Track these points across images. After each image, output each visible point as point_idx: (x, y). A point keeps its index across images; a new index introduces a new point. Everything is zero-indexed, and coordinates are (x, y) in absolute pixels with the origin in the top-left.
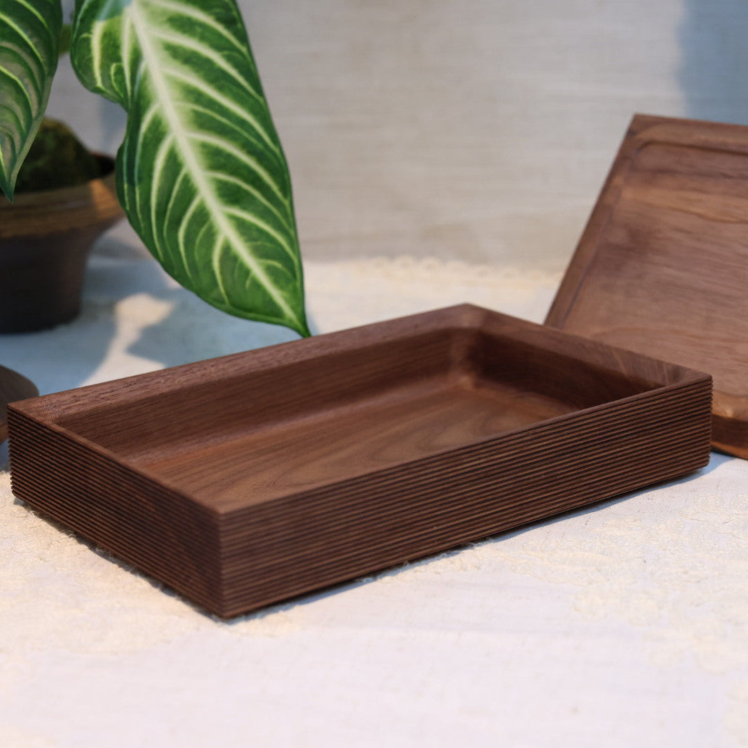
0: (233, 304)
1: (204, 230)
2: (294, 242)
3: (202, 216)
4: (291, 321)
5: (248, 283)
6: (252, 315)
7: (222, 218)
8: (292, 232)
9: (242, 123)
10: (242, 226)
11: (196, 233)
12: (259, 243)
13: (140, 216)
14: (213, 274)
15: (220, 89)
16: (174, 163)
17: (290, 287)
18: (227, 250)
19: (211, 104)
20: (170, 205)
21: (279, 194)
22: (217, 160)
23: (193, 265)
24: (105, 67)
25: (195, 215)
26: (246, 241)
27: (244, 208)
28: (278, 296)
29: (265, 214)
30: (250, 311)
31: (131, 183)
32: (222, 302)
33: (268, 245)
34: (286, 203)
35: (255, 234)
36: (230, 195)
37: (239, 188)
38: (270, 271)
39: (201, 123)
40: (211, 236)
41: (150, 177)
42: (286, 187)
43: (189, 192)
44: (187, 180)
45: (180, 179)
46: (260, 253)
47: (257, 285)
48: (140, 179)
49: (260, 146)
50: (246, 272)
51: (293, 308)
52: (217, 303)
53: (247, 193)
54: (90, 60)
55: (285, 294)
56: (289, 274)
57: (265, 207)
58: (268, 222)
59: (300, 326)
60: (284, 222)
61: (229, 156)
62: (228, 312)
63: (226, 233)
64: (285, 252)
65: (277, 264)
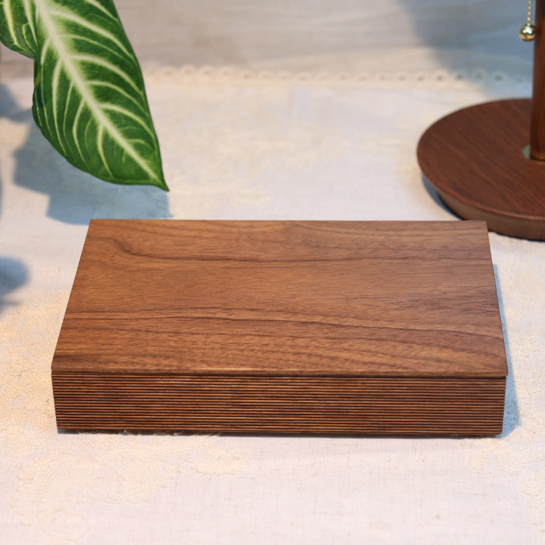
0: (115, 176)
1: (89, 124)
2: (149, 122)
3: (87, 114)
4: (154, 180)
5: (124, 159)
6: (129, 181)
7: (99, 111)
8: (147, 114)
9: (107, 42)
10: (115, 118)
11: (84, 128)
12: (127, 128)
13: (49, 128)
14: (99, 156)
15: (90, 19)
16: (65, 80)
17: (152, 156)
18: (109, 142)
19: (85, 32)
20: (66, 113)
21: (136, 88)
22: (92, 72)
23: (85, 153)
24: (17, 29)
25: (82, 115)
26: (119, 127)
27: (113, 103)
28: (143, 164)
29: (128, 105)
30: (128, 179)
31: (41, 106)
32: (108, 175)
33: (133, 128)
34: (141, 93)
35: (124, 121)
36: (103, 95)
37: (109, 89)
38: (137, 147)
39: (80, 47)
40: (94, 128)
41: (51, 96)
42: (140, 83)
43: (76, 99)
44: (74, 91)
45: (70, 91)
46: (128, 135)
47: (130, 159)
48: (45, 100)
49: (121, 57)
50: (121, 151)
51: (155, 171)
52: (104, 177)
53: (115, 91)
54: (6, 23)
55: (149, 162)
56: (150, 147)
57: (128, 99)
58: (130, 110)
59: (160, 182)
60: (141, 108)
61: (101, 68)
62: (113, 182)
63: (104, 124)
64: (145, 131)
65: (141, 141)
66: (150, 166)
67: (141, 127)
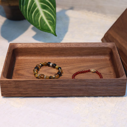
0: (41, 28)
1: (38, 14)
2: (55, 17)
3: (38, 11)
4: (52, 32)
5: (45, 25)
6: (45, 31)
7: (41, 11)
8: (55, 15)
10: (45, 13)
11: (36, 14)
12: (48, 17)
13: (24, 11)
14: (38, 22)
16: (33, 1)
17: (53, 26)
18: (42, 18)
20: (31, 9)
21: (53, 7)
23: (34, 21)
25: (36, 11)
26: (46, 16)
27: (46, 10)
28: (50, 27)
29: (50, 11)
31: (23, 5)
32: (39, 28)
33: (50, 17)
34: (55, 9)
35: (47, 15)
36: (44, 7)
37: (45, 6)
38: (50, 23)
41: (27, 4)
42: (55, 6)
43: (35, 6)
44: (35, 4)
45: (34, 4)
46: (48, 19)
47: (47, 25)
48: (25, 4)
50: (45, 22)
51: (53, 30)
53: (47, 7)
56: (53, 24)
57: (50, 10)
58: (51, 13)
59: (54, 33)
62: (40, 30)
63: (42, 14)
64: (53, 19)
65: (51, 21)
66: (52, 28)
67: (52, 18)
